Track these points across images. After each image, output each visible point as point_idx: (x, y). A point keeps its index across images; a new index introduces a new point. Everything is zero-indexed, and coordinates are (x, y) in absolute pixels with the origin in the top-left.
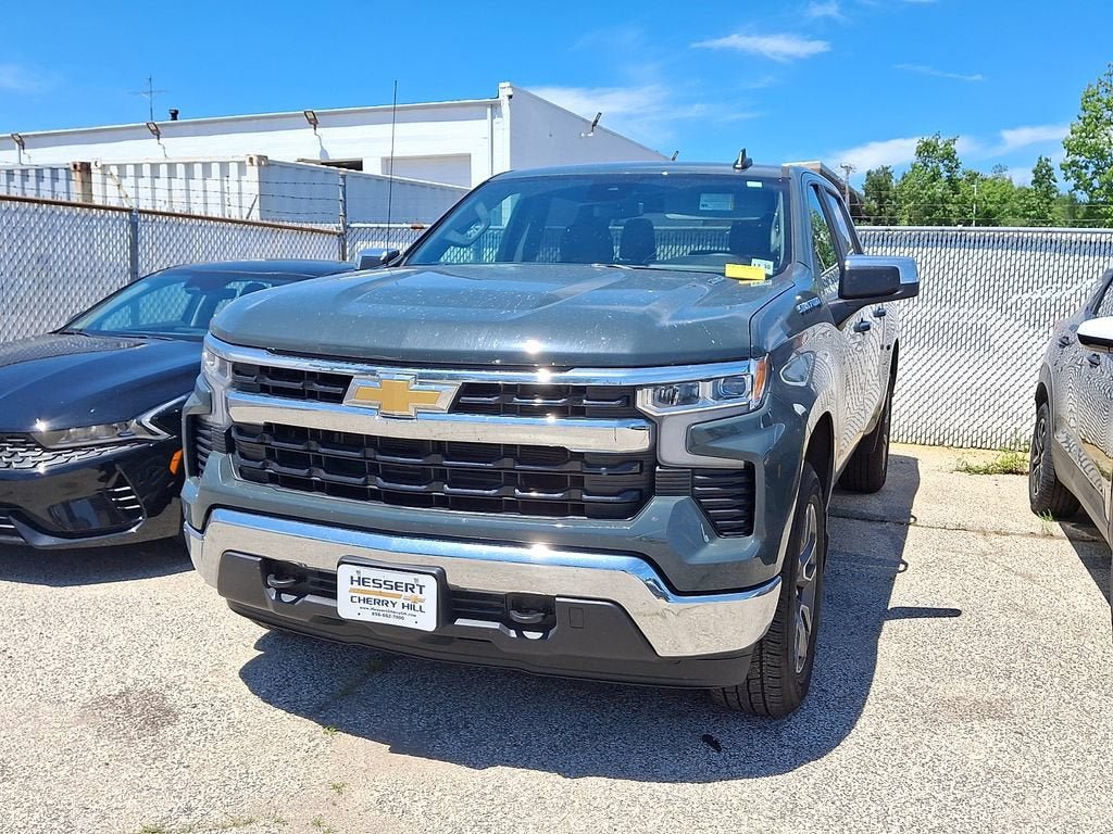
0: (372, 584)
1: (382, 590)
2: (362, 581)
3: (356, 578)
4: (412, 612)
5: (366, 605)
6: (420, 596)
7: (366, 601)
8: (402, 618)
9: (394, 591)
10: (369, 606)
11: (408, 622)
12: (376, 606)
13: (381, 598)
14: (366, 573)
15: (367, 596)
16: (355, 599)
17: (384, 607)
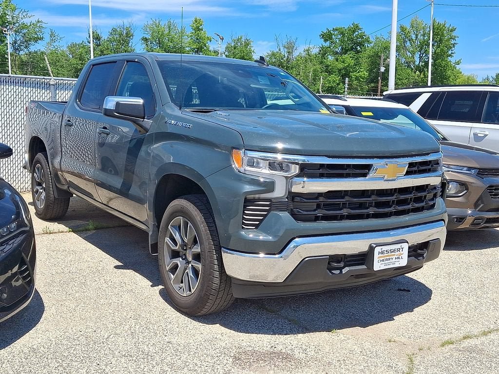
0: (386, 253)
1: (389, 254)
2: (382, 253)
3: (380, 252)
4: (398, 260)
5: (383, 263)
6: (402, 253)
7: (383, 261)
8: (395, 264)
9: (393, 253)
10: (384, 263)
11: (397, 265)
12: (387, 262)
13: (388, 258)
14: (385, 248)
15: (383, 258)
16: (379, 261)
17: (389, 261)
